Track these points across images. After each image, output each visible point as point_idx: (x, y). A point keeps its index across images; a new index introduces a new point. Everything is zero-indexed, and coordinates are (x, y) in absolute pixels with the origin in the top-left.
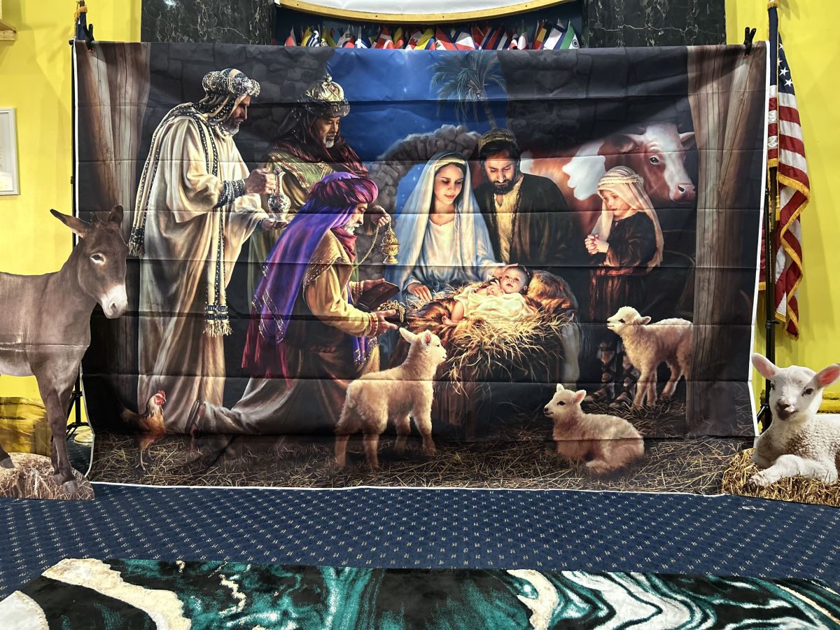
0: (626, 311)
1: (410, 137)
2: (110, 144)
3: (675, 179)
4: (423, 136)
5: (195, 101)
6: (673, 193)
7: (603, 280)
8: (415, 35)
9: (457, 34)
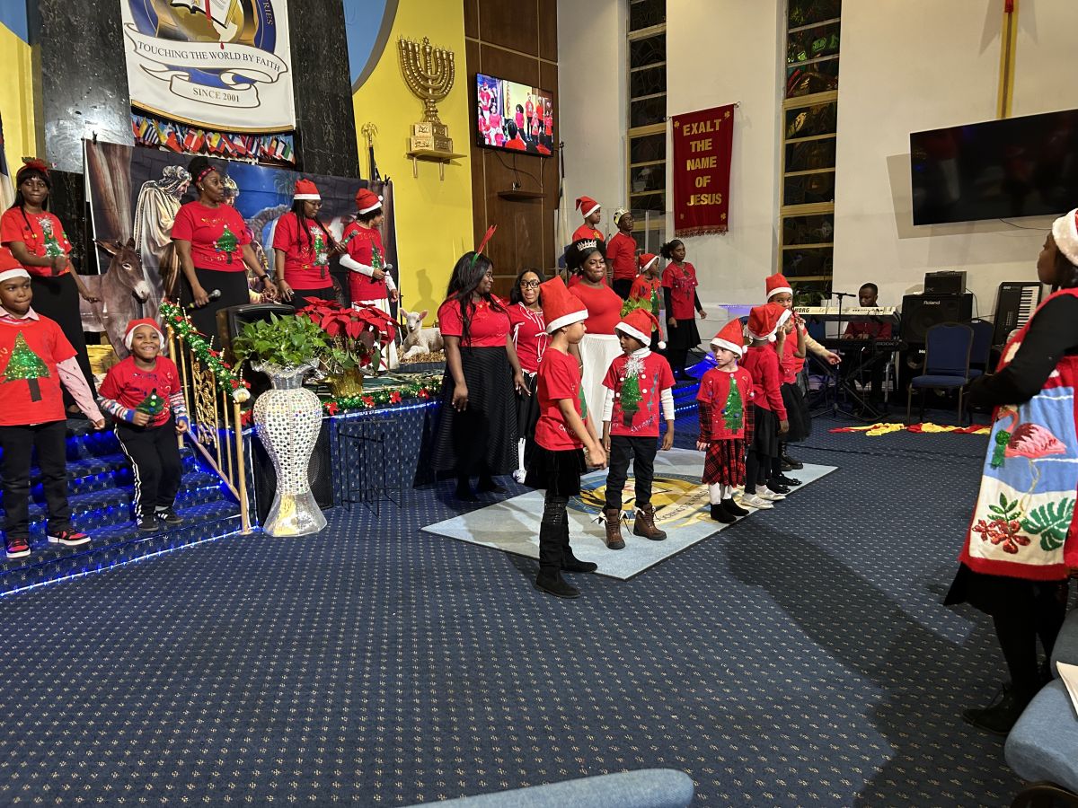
1: (266, 209)
2: (114, 201)
4: (272, 209)
5: (157, 180)
8: (210, 134)
9: (233, 138)
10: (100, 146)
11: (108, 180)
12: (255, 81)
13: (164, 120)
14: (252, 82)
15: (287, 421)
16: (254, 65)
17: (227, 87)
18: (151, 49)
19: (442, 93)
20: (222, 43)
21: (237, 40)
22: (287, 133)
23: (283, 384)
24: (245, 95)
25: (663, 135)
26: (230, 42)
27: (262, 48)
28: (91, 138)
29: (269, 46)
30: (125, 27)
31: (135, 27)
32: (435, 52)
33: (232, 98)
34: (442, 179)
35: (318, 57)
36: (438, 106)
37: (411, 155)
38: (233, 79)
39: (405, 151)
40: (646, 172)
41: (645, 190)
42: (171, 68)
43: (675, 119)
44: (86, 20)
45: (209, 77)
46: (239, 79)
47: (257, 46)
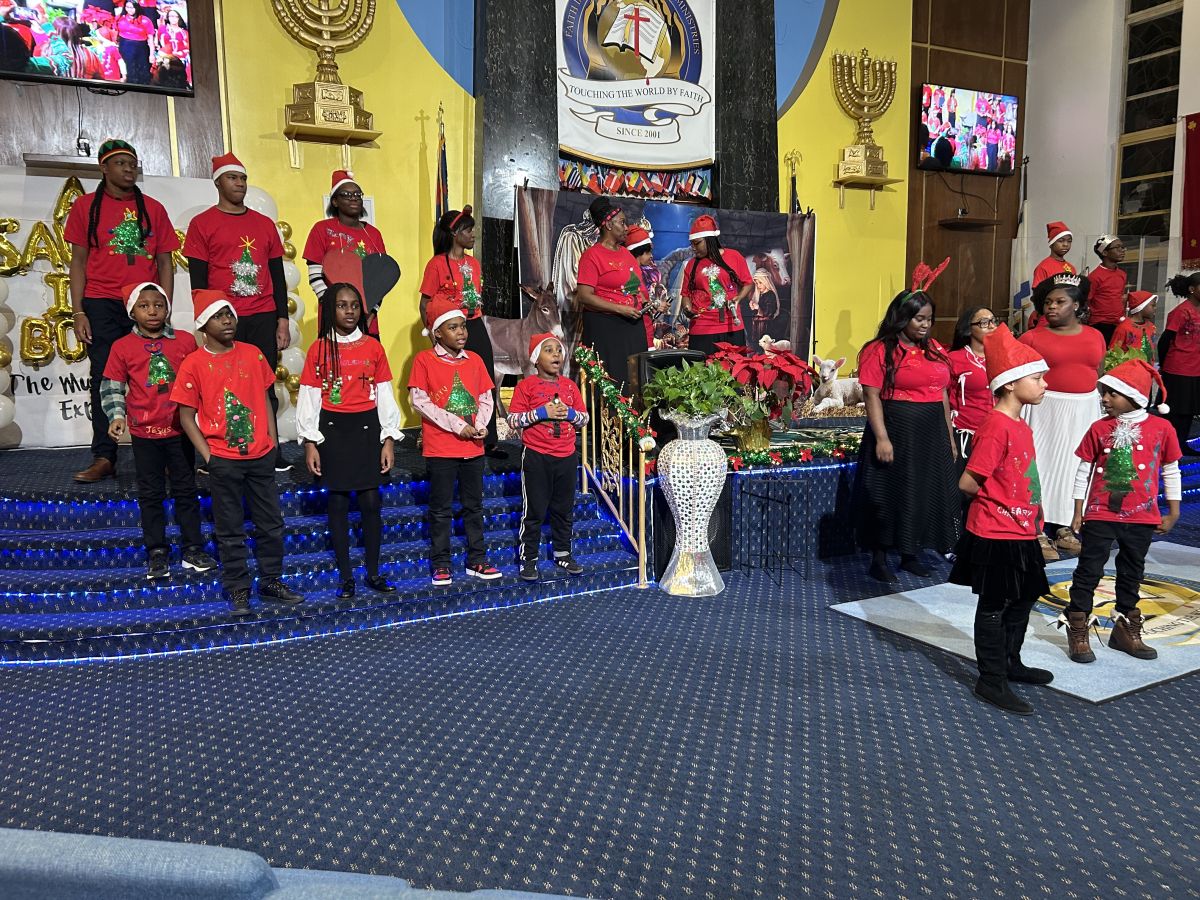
0: (766, 337)
1: (678, 250)
2: (537, 246)
3: (783, 275)
4: (683, 249)
5: (577, 224)
6: (783, 282)
7: (757, 322)
8: (629, 174)
9: (651, 176)
10: (530, 192)
11: (534, 226)
12: (677, 115)
13: (587, 162)
14: (673, 116)
15: (691, 473)
16: (677, 99)
17: (649, 123)
18: (581, 91)
19: (878, 111)
20: (648, 79)
21: (662, 75)
22: (705, 168)
23: (689, 434)
24: (666, 130)
25: (1172, 141)
26: (656, 77)
27: (687, 80)
28: (522, 184)
29: (694, 78)
30: (559, 72)
31: (567, 72)
32: (875, 64)
33: (653, 135)
34: (872, 209)
35: (743, 83)
36: (874, 126)
37: (838, 184)
38: (656, 115)
39: (832, 179)
40: (1144, 187)
41: (1141, 211)
42: (598, 109)
43: (1189, 118)
44: (525, 69)
45: (632, 115)
46: (661, 115)
47: (682, 78)
